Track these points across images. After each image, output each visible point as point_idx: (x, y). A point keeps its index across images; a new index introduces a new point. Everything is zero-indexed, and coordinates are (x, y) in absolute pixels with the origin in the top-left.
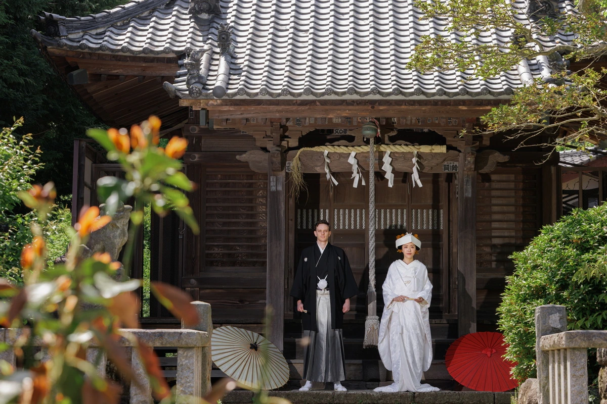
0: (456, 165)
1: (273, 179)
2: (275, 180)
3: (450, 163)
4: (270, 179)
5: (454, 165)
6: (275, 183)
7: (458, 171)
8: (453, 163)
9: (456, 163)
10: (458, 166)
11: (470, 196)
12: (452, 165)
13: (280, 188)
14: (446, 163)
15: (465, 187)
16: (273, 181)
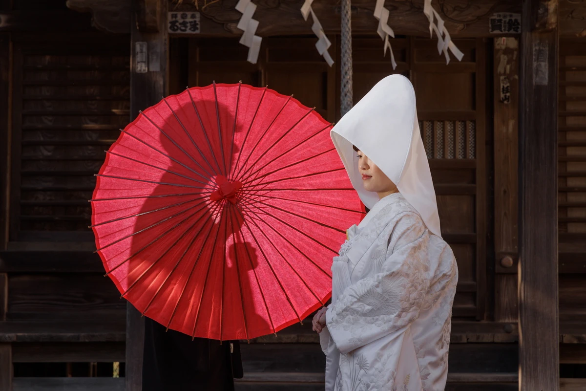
0: (516, 20)
1: (141, 46)
2: (145, 50)
3: (505, 17)
4: (134, 49)
5: (513, 19)
6: (145, 55)
7: (519, 31)
8: (511, 16)
9: (516, 16)
10: (519, 21)
11: (545, 82)
12: (507, 19)
13: (155, 67)
14: (495, 16)
15: (535, 64)
16: (142, 52)
